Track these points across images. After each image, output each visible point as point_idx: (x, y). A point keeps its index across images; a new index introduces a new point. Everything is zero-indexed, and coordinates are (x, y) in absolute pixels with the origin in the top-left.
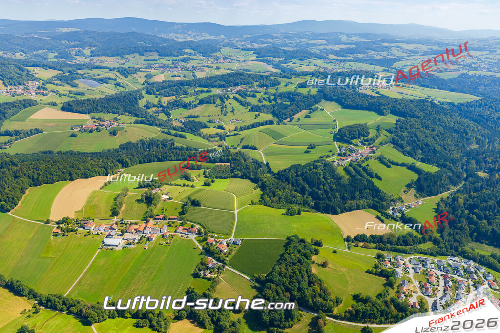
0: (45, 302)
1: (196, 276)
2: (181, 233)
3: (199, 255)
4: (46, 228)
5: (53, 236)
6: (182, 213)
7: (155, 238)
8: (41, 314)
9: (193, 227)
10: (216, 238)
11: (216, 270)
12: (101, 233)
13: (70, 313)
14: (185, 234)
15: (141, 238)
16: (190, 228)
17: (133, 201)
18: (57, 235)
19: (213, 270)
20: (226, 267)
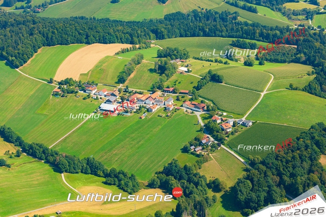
0: (28, 149)
1: (185, 150)
2: (187, 108)
3: (197, 131)
4: (48, 87)
5: (52, 95)
6: (198, 88)
7: (156, 109)
8: (22, 158)
9: (202, 102)
11: (210, 148)
12: (101, 98)
13: (47, 162)
14: (192, 110)
15: (140, 107)
16: (198, 104)
17: (146, 69)
18: (56, 95)
19: (205, 147)
20: (222, 146)
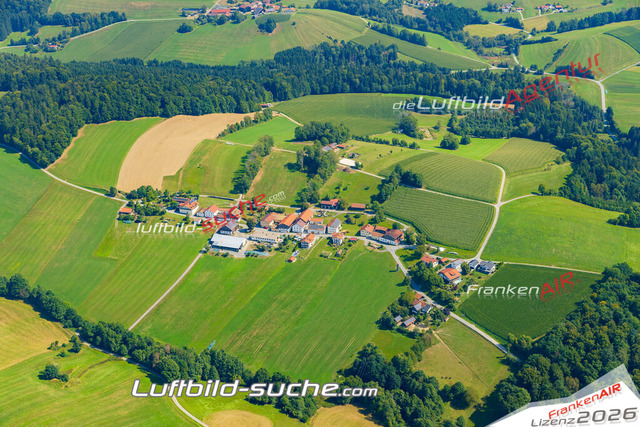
0: (92, 335)
1: (385, 324)
2: (370, 238)
3: (399, 285)
4: (107, 204)
5: (118, 219)
6: (380, 198)
7: (313, 243)
8: (83, 354)
9: (395, 227)
10: (442, 254)
11: (430, 318)
13: (133, 360)
14: (378, 241)
15: (285, 240)
16: (389, 230)
17: (281, 165)
18: (126, 219)
19: (421, 317)
20: (452, 314)
